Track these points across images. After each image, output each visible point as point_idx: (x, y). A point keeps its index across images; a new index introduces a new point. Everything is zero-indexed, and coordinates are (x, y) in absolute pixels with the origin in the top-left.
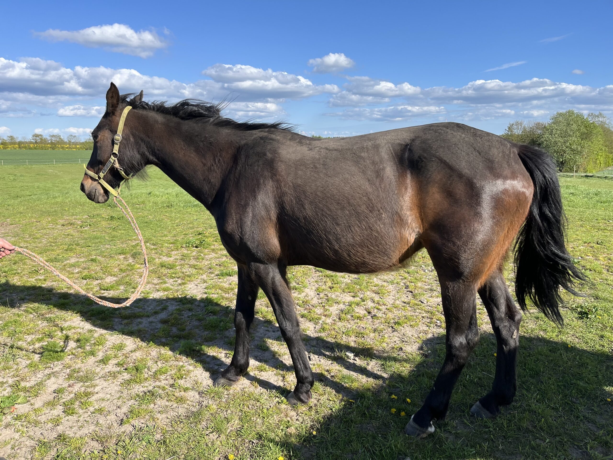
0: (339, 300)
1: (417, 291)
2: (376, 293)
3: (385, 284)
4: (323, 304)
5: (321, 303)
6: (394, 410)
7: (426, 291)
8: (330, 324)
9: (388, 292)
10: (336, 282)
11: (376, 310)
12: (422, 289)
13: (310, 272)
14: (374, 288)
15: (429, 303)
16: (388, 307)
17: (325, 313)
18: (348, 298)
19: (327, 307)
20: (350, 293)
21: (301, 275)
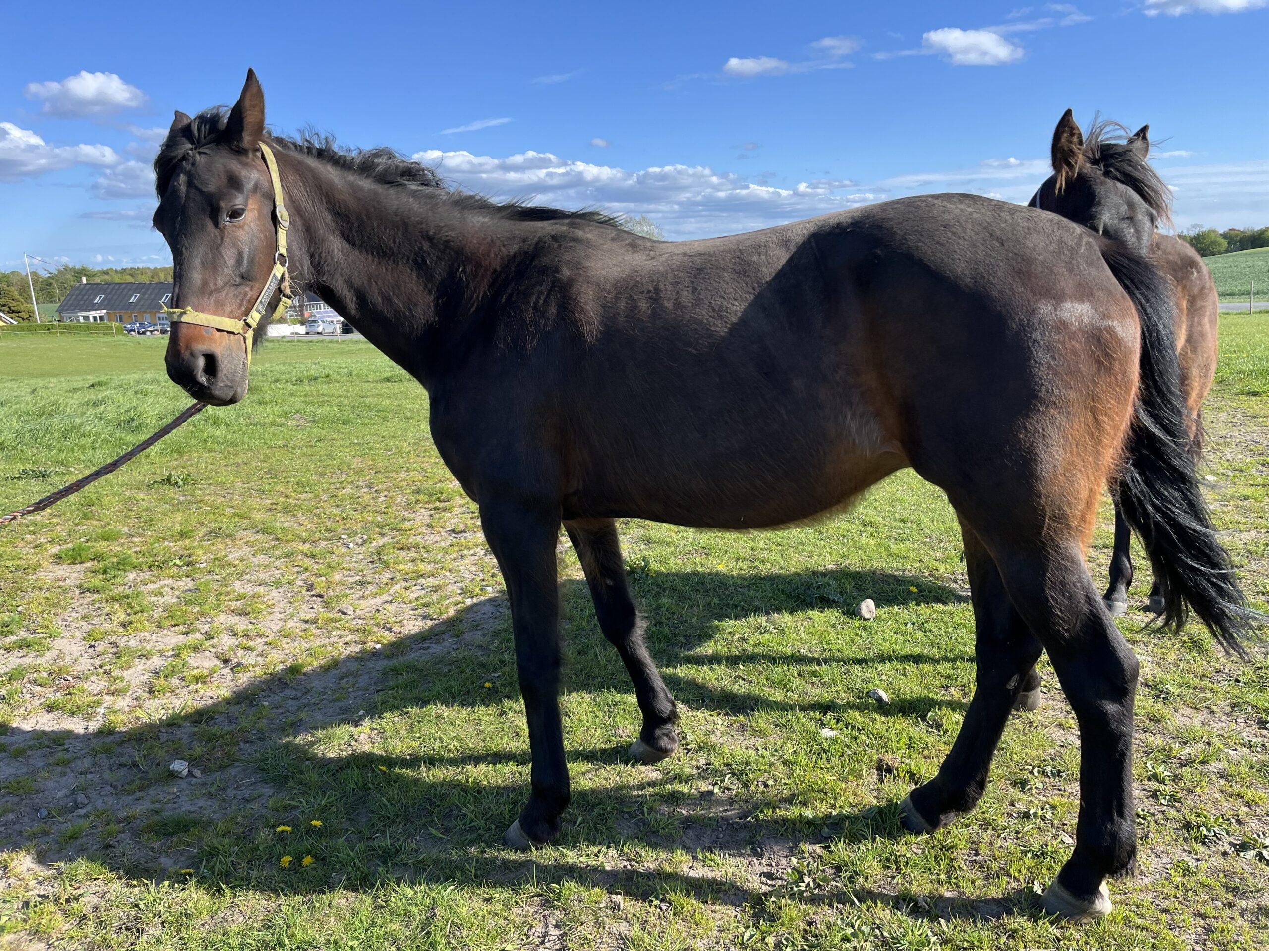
0: (148, 648)
1: (333, 590)
2: (240, 615)
3: (261, 590)
4: (107, 667)
5: (101, 667)
6: (286, 860)
7: (351, 588)
8: (127, 709)
9: (269, 606)
10: (139, 609)
11: (241, 653)
12: (343, 585)
13: (65, 599)
14: (234, 605)
15: (358, 612)
16: (269, 640)
17: (112, 688)
18: (172, 639)
19: (116, 672)
20: (177, 628)
21: (40, 608)
